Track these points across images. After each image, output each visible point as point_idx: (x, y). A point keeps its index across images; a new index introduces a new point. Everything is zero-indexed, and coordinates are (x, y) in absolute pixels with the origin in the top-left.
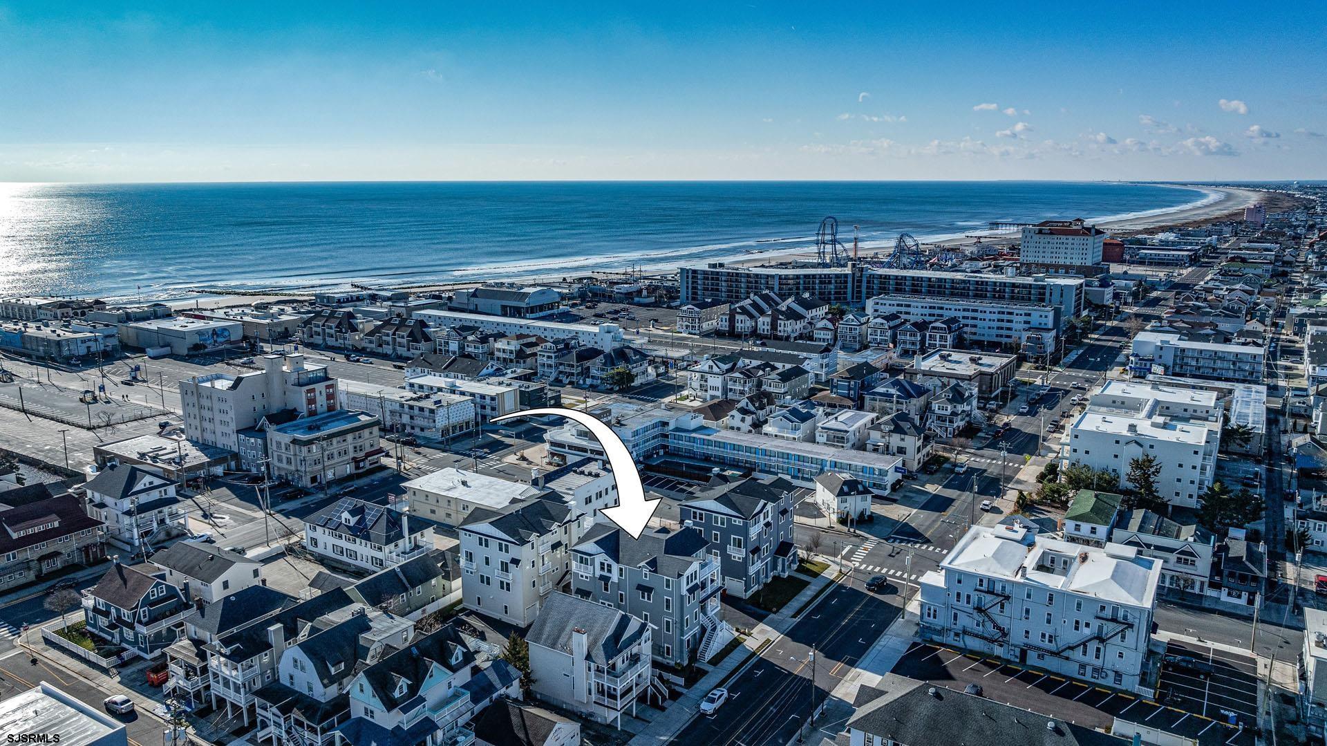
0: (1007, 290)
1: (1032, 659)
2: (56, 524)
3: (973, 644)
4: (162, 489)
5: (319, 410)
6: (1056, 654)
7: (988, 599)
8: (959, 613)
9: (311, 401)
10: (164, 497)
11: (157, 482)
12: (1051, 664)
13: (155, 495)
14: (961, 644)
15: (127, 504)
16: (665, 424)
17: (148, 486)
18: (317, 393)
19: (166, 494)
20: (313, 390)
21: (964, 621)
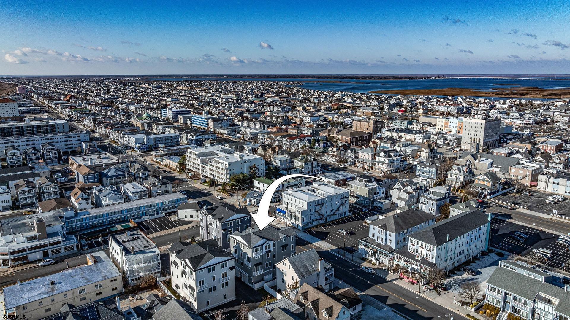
0: (35, 129)
1: (329, 220)
3: (315, 223)
6: (334, 214)
7: (318, 208)
8: (311, 216)
12: (333, 218)
14: (312, 226)
16: (62, 218)
21: (313, 217)
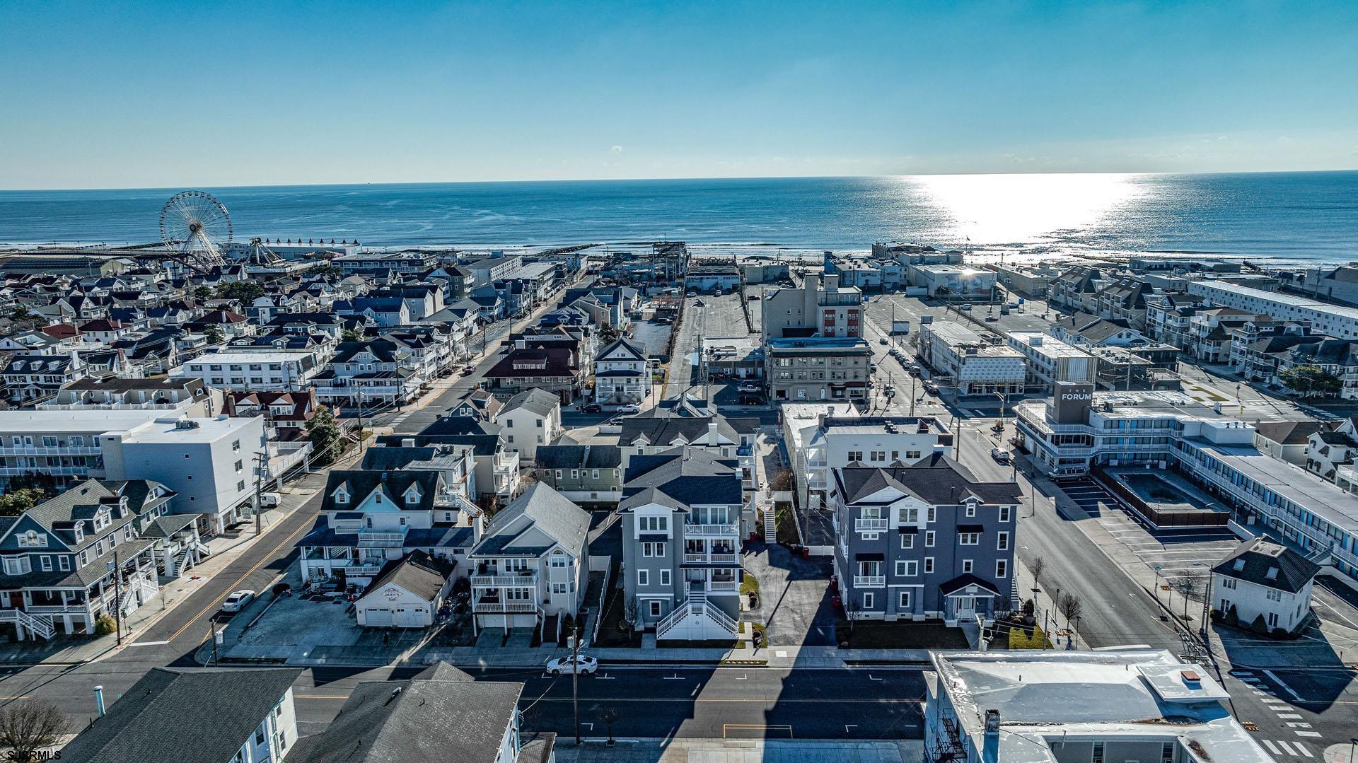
2: (543, 366)
4: (633, 362)
5: (837, 332)
9: (830, 323)
10: (633, 369)
11: (629, 355)
13: (625, 366)
15: (602, 367)
16: (1181, 426)
17: (620, 357)
18: (837, 316)
19: (635, 368)
20: (833, 312)
